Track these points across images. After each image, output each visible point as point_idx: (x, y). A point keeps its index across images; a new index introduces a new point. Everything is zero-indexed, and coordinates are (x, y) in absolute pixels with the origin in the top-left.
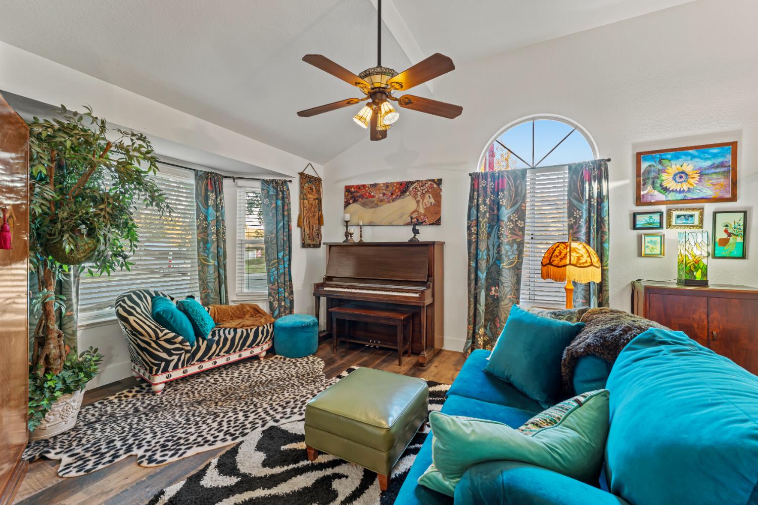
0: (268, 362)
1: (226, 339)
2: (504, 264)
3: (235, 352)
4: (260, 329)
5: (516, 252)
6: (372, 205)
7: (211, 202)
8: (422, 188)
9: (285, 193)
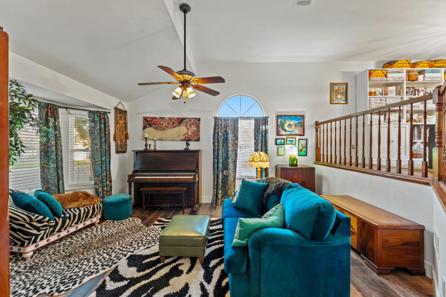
0: (102, 226)
1: (75, 215)
2: (230, 160)
3: (81, 222)
4: (96, 206)
5: (234, 154)
6: (161, 129)
7: (51, 124)
8: (190, 122)
9: (106, 120)
